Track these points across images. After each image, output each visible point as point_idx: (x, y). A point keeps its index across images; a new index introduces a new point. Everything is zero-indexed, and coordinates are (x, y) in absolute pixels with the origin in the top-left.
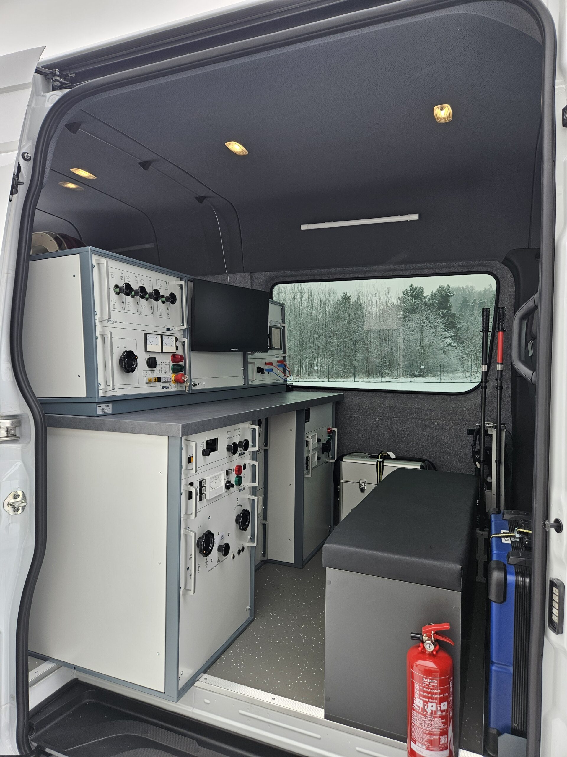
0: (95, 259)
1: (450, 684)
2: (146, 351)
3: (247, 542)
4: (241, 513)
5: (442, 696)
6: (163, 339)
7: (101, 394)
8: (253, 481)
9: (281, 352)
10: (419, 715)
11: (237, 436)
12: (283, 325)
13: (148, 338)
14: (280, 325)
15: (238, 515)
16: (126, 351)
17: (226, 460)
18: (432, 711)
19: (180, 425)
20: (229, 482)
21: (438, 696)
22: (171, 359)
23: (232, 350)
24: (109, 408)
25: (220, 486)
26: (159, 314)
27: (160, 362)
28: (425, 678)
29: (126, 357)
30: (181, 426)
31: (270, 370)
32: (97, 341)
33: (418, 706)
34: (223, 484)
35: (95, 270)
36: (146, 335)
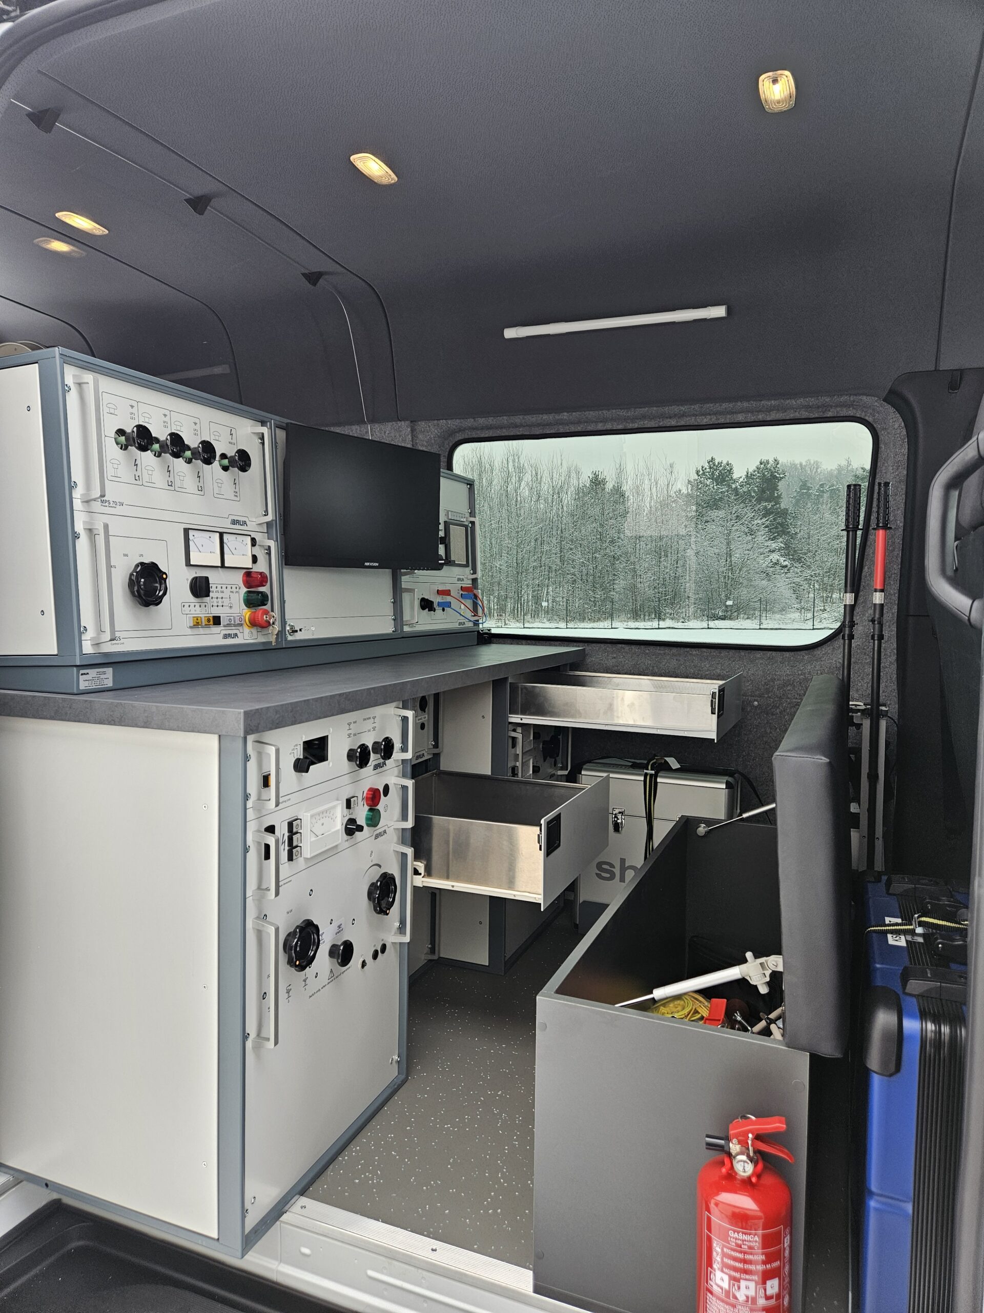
0: (70, 375)
1: (785, 1241)
2: (188, 563)
3: (393, 933)
4: (377, 881)
5: (768, 1266)
6: (225, 540)
7: (88, 648)
8: (404, 817)
9: (468, 570)
10: (721, 1304)
11: (369, 731)
12: (472, 519)
13: (191, 537)
14: (465, 520)
15: (373, 885)
16: (142, 564)
17: (346, 779)
18: (747, 1297)
19: (240, 713)
20: (352, 821)
21: (760, 1268)
22: (243, 581)
23: (367, 564)
24: (107, 677)
25: (333, 830)
26: (216, 491)
27: (219, 586)
28: (734, 1232)
29: (140, 574)
30: (242, 715)
31: (445, 606)
32: (77, 542)
33: (719, 1286)
34: (339, 825)
35: (72, 399)
36: (186, 531)
